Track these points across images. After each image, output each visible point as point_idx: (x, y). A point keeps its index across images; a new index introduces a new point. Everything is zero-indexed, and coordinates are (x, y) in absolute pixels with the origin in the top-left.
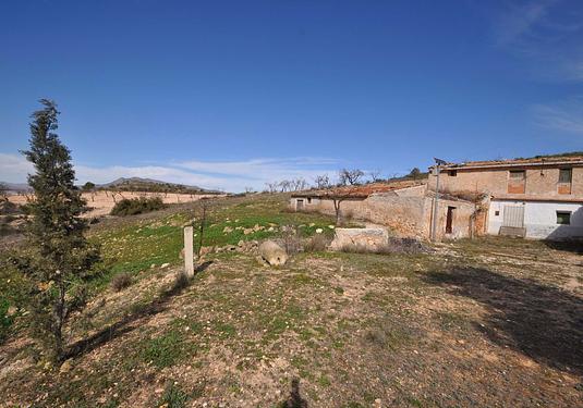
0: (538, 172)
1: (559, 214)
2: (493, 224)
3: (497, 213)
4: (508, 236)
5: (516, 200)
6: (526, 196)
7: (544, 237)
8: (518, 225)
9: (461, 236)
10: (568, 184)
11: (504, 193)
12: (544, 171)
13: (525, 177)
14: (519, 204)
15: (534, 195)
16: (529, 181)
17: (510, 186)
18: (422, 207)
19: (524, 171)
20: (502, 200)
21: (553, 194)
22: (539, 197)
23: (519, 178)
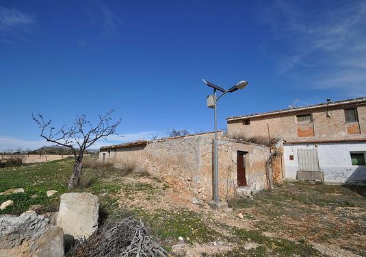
0: (324, 114)
1: (353, 155)
2: (290, 169)
3: (292, 158)
4: (307, 181)
5: (307, 143)
6: (316, 138)
7: (344, 181)
8: (313, 168)
9: (258, 188)
10: (356, 124)
11: (295, 137)
12: (329, 113)
13: (312, 120)
14: (311, 147)
15: (324, 137)
16: (317, 124)
17: (299, 130)
18: (197, 153)
19: (309, 115)
20: (294, 144)
21: (343, 135)
22: (329, 139)
23: (307, 121)
